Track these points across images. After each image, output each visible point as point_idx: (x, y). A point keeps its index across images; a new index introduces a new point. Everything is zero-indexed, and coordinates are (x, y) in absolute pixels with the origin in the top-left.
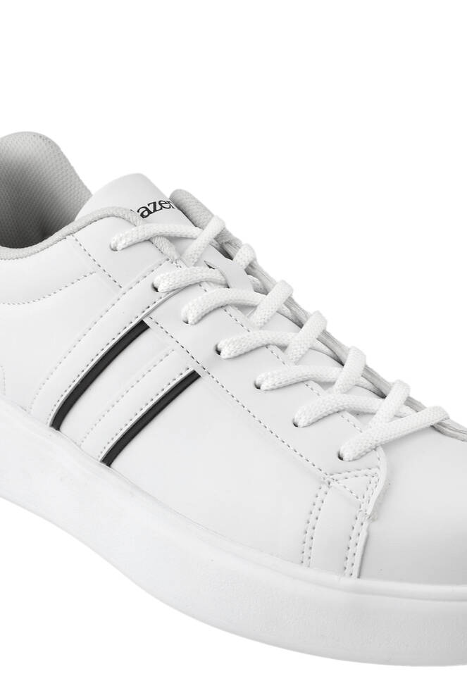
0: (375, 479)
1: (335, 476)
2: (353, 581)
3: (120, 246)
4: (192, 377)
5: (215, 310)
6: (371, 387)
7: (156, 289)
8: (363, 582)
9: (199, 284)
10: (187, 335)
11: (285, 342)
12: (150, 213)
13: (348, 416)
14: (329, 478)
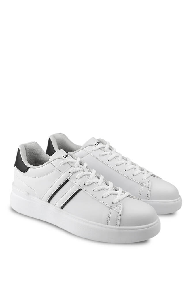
0: (121, 207)
1: (113, 207)
2: (118, 227)
3: (61, 165)
4: (80, 190)
5: (83, 176)
6: (114, 189)
7: (70, 173)
8: (121, 227)
9: (79, 171)
10: (78, 181)
11: (97, 182)
12: (66, 157)
13: (113, 195)
14: (111, 207)
